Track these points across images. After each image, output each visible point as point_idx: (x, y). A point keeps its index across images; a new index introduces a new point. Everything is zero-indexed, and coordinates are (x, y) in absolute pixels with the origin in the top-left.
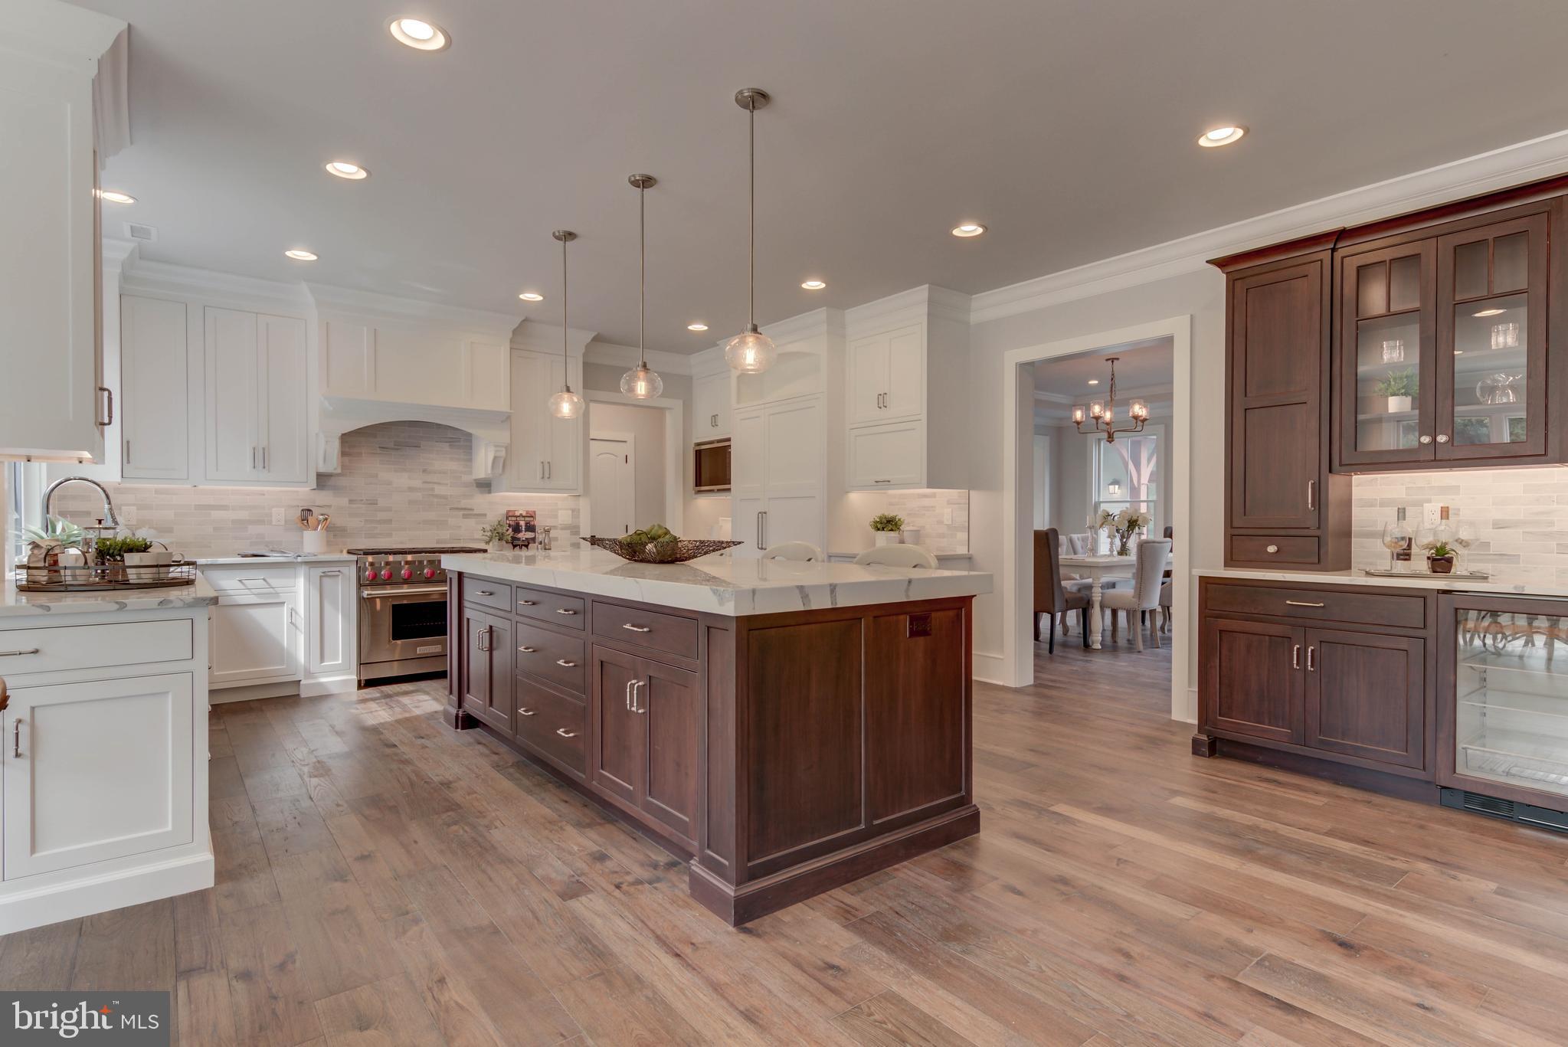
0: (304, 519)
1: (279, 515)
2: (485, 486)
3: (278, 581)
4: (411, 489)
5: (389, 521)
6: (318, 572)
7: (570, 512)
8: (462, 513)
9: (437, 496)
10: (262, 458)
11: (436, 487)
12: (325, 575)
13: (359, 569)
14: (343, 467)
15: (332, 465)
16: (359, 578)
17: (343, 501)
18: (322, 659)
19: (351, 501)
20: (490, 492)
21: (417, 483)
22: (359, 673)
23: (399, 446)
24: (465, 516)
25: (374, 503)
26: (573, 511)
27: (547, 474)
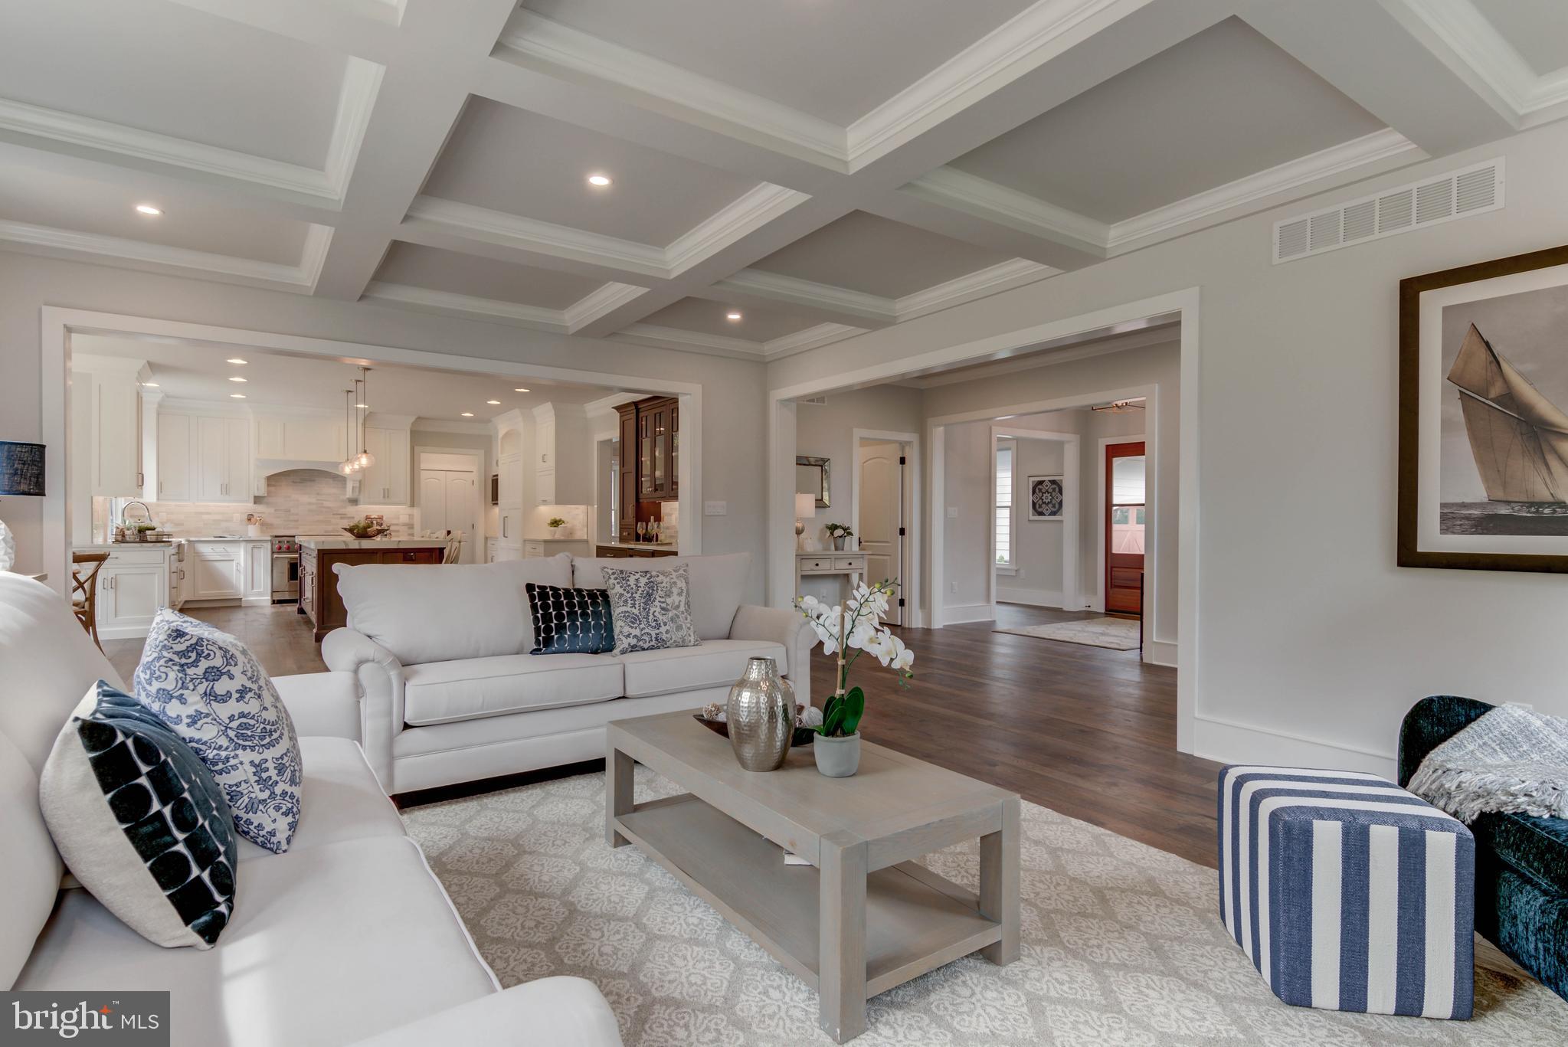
0: (249, 520)
1: (237, 517)
2: (354, 502)
3: (231, 549)
4: (310, 504)
5: (297, 521)
6: (251, 545)
7: (408, 516)
8: (339, 516)
9: (324, 507)
10: (226, 489)
11: (324, 502)
12: (254, 547)
13: (272, 544)
14: (269, 492)
15: (262, 492)
16: (272, 549)
17: (272, 510)
18: (253, 588)
19: (276, 510)
20: (357, 505)
21: (313, 500)
22: (272, 596)
23: (303, 481)
24: (341, 518)
25: (289, 511)
26: (410, 515)
27: (387, 496)
